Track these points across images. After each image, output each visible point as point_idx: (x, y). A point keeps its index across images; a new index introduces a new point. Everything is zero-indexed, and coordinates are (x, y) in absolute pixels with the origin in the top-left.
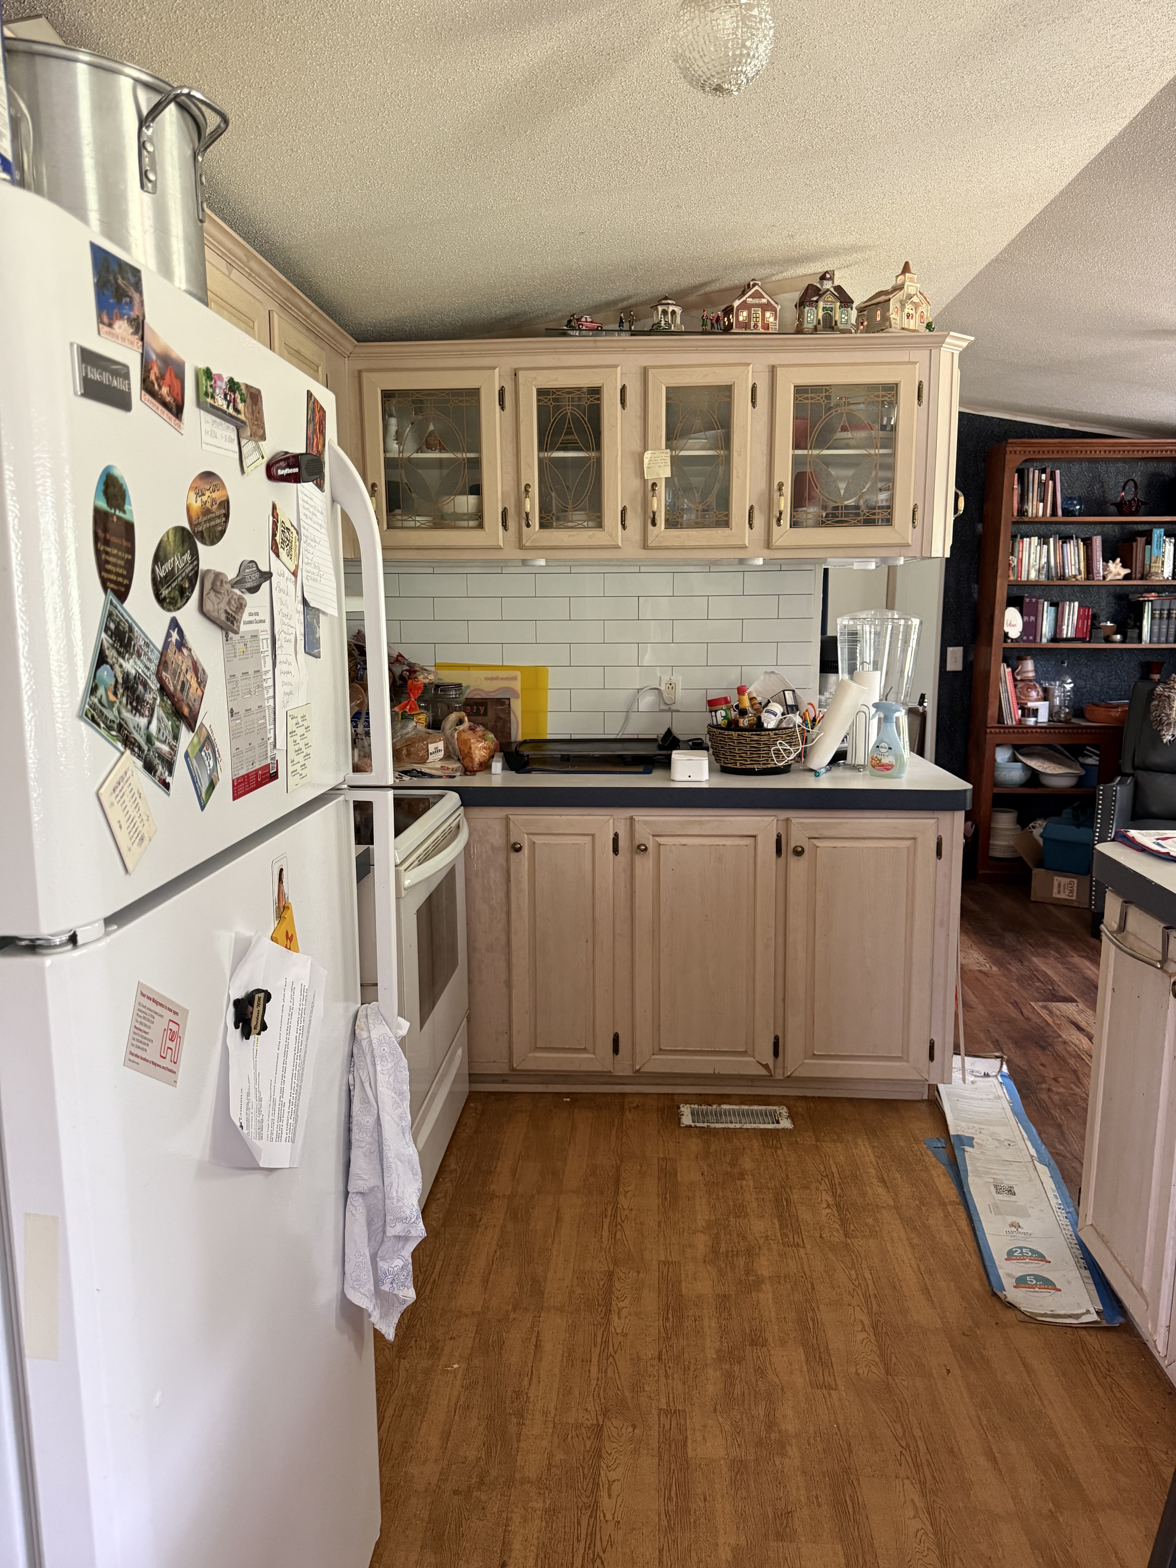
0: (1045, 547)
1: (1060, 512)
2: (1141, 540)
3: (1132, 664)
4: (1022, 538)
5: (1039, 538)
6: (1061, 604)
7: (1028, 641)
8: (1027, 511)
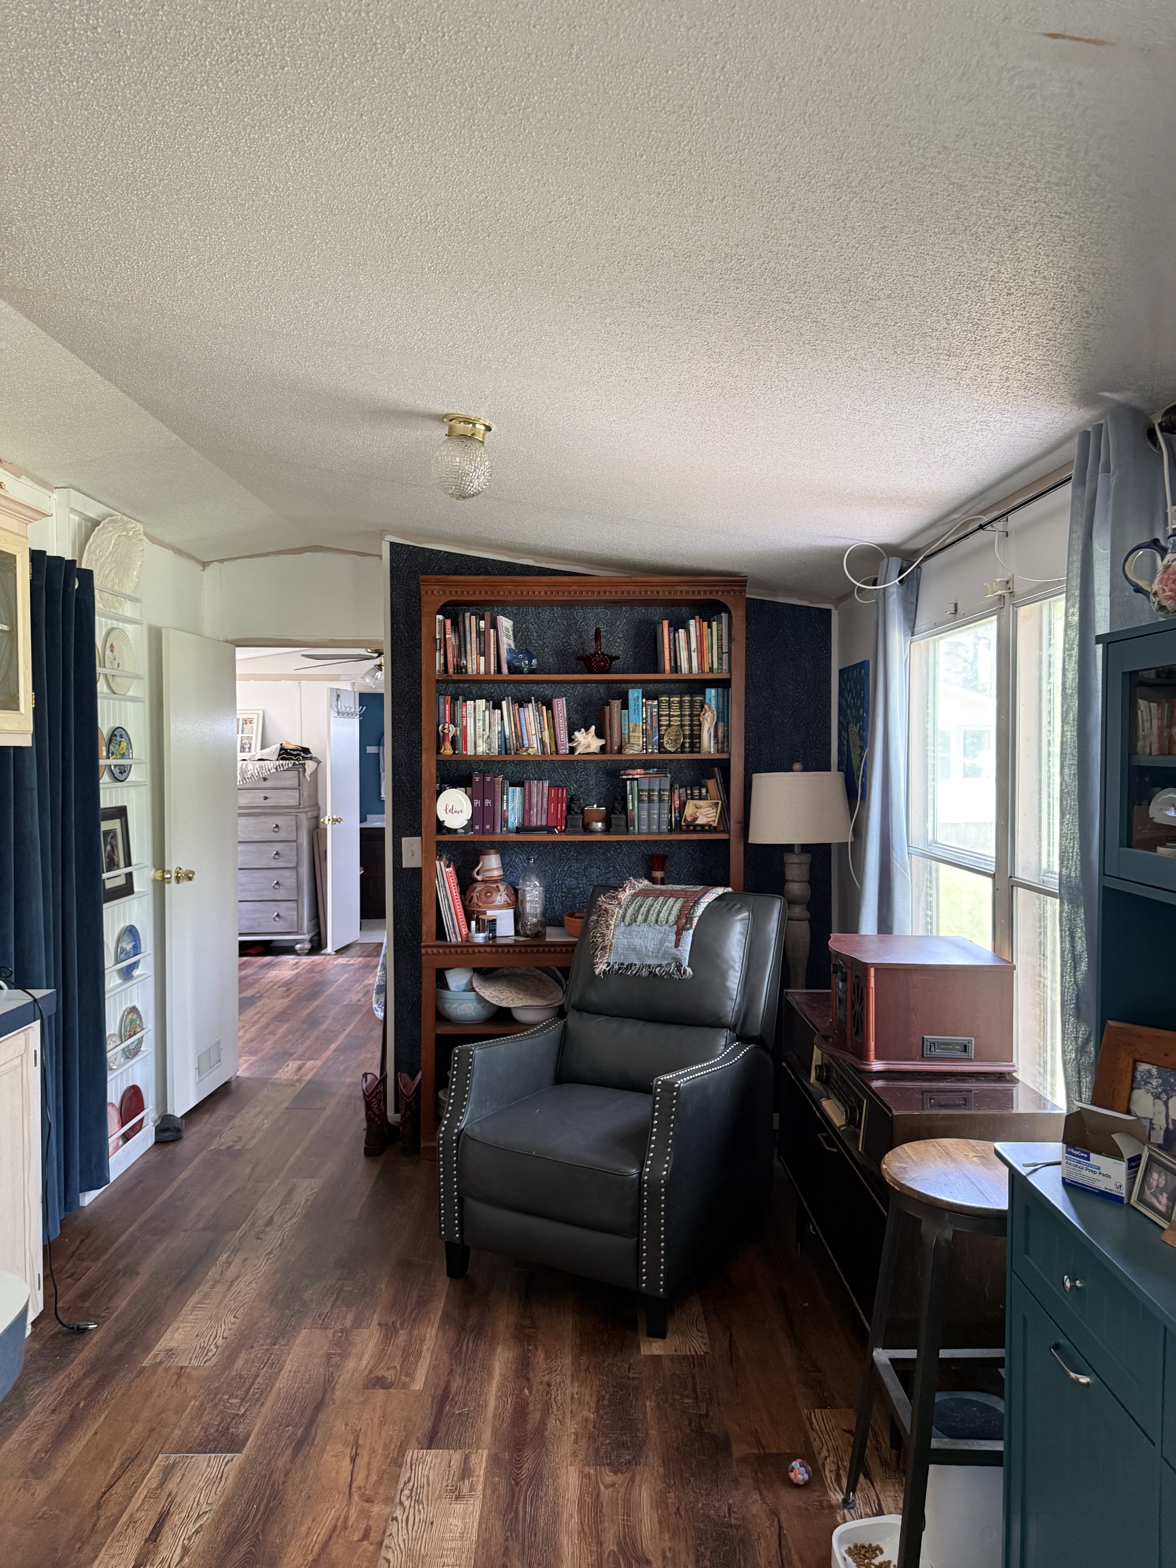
0: (498, 712)
1: (505, 669)
2: (616, 704)
3: (634, 859)
4: (465, 701)
5: (488, 701)
6: (527, 785)
7: (483, 831)
8: (466, 667)
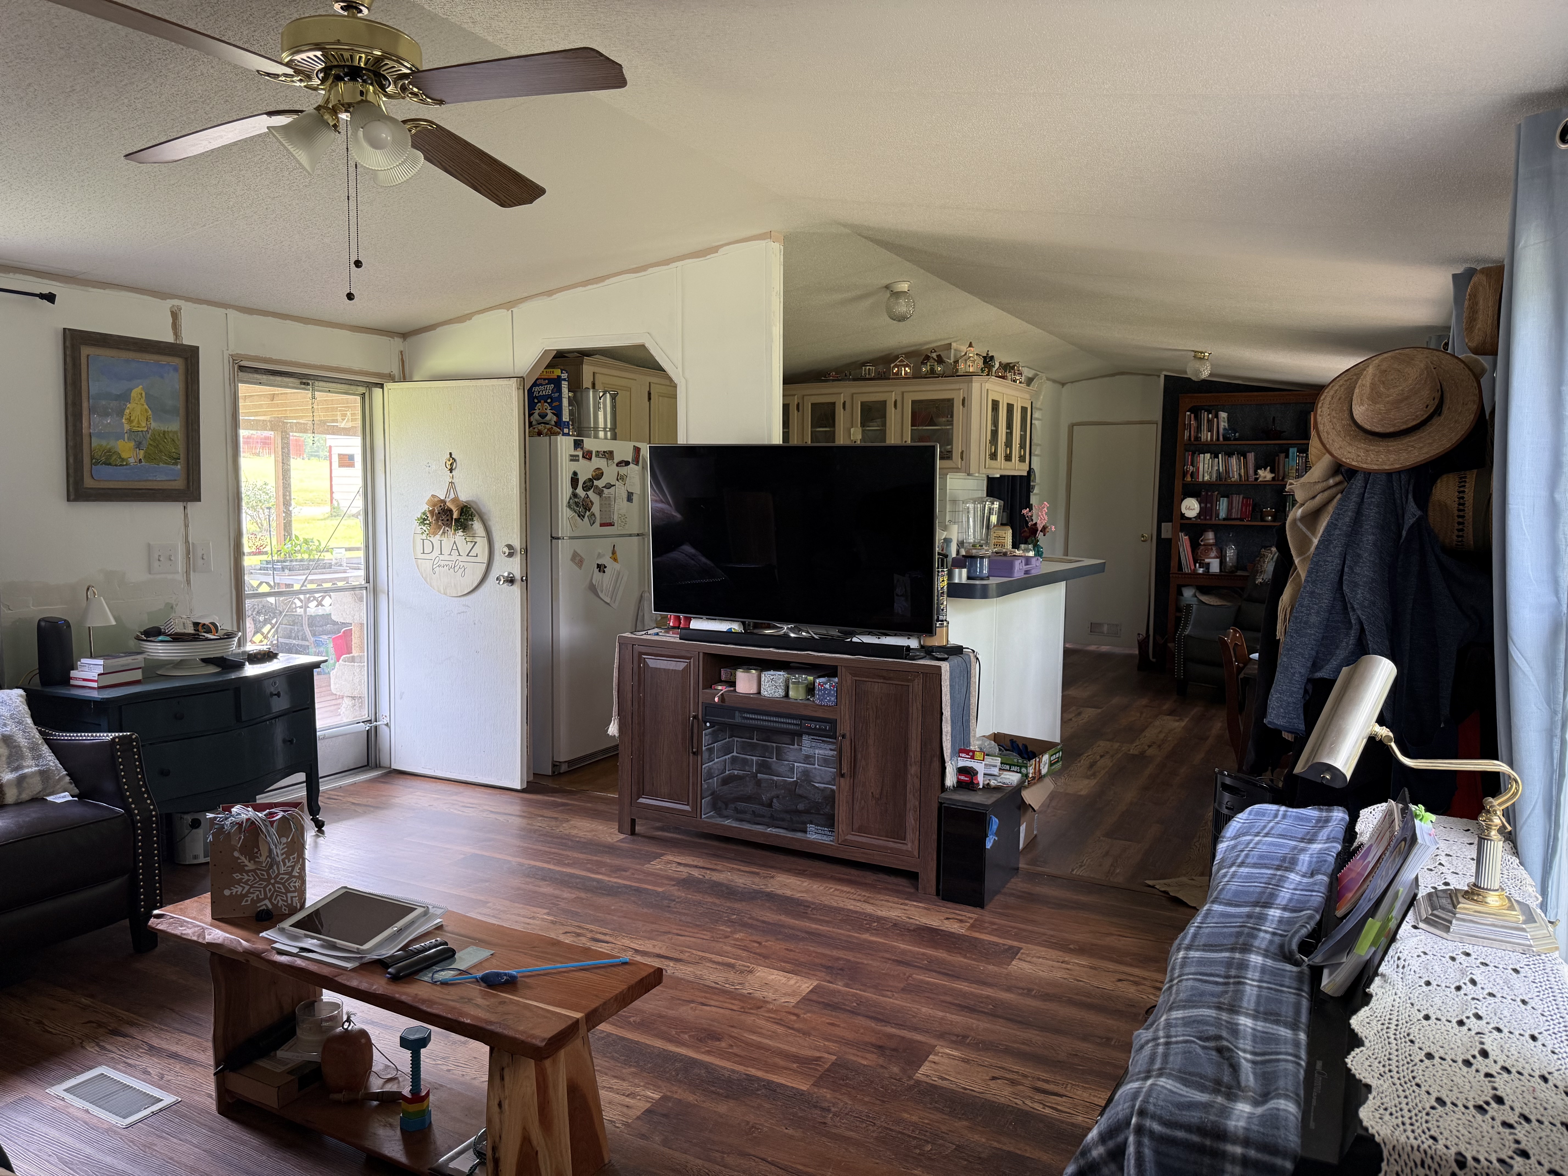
0: (1216, 460)
1: (1221, 438)
2: (1282, 455)
4: (1199, 454)
5: (1211, 454)
6: (1231, 497)
7: (1206, 520)
8: (1200, 438)
